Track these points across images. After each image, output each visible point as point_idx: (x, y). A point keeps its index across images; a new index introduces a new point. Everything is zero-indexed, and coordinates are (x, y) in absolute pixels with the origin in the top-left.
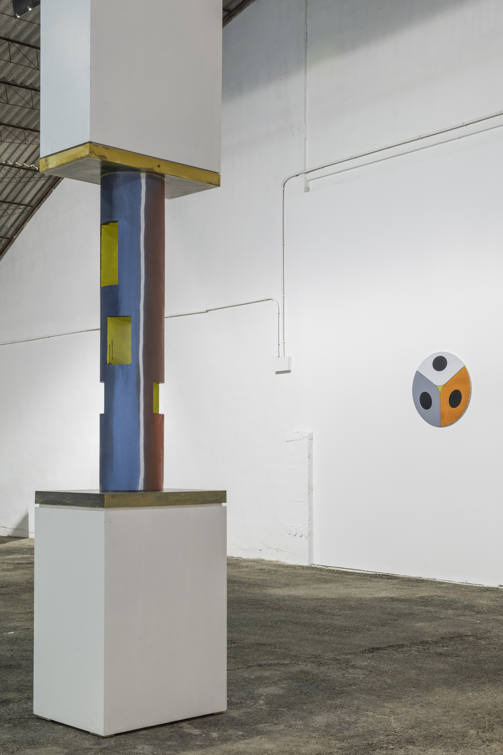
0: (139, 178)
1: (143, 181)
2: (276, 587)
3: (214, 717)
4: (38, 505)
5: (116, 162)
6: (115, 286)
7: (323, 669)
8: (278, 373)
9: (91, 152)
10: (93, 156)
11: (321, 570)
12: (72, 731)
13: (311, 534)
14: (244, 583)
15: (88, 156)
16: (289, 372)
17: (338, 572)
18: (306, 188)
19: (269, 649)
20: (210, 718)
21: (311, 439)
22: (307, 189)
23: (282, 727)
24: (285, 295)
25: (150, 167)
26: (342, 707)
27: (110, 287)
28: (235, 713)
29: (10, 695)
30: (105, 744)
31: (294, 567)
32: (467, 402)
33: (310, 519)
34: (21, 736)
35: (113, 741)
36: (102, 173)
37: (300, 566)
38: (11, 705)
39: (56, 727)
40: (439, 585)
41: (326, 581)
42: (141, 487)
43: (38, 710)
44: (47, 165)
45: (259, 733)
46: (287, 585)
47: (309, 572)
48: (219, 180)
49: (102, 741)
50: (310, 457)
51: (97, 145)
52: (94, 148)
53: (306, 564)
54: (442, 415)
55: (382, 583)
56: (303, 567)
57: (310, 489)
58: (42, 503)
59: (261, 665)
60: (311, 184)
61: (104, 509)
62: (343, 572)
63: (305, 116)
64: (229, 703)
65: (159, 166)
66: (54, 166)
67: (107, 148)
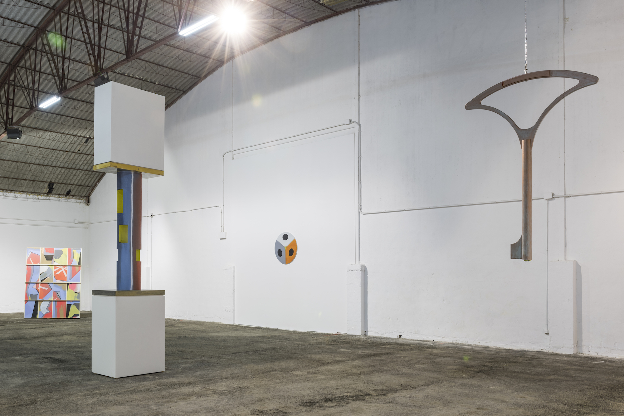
0: (131, 173)
1: (132, 175)
2: (213, 333)
3: (160, 373)
4: (93, 295)
5: (121, 168)
6: (122, 213)
7: (211, 359)
8: (221, 239)
9: (111, 165)
10: (112, 166)
11: (237, 326)
12: (105, 377)
13: (234, 310)
14: (200, 331)
15: (110, 166)
16: (225, 239)
17: (244, 327)
18: (232, 158)
19: (194, 353)
20: (158, 373)
21: (234, 269)
22: (233, 159)
23: (183, 375)
24: (224, 205)
25: (135, 169)
26: (209, 370)
27: (120, 214)
28: (168, 372)
29: (85, 368)
30: (116, 380)
31: (226, 325)
32: (296, 254)
33: (234, 304)
34: (85, 378)
35: (118, 380)
36: (117, 171)
37: (229, 325)
38: (85, 370)
39: (99, 376)
40: (284, 332)
41: (237, 330)
42: (131, 288)
43: (94, 370)
44: (96, 168)
45: (174, 377)
46: (219, 332)
47: (232, 327)
48: (163, 173)
49: (115, 379)
50: (234, 277)
51: (113, 162)
52: (112, 164)
53: (232, 324)
54: (286, 259)
55: (260, 330)
56: (230, 325)
57: (234, 291)
58: (94, 294)
59: (188, 358)
60: (235, 156)
61: (116, 297)
62: (246, 327)
63: (232, 126)
64: (166, 369)
65: (138, 169)
66: (98, 169)
67: (117, 163)
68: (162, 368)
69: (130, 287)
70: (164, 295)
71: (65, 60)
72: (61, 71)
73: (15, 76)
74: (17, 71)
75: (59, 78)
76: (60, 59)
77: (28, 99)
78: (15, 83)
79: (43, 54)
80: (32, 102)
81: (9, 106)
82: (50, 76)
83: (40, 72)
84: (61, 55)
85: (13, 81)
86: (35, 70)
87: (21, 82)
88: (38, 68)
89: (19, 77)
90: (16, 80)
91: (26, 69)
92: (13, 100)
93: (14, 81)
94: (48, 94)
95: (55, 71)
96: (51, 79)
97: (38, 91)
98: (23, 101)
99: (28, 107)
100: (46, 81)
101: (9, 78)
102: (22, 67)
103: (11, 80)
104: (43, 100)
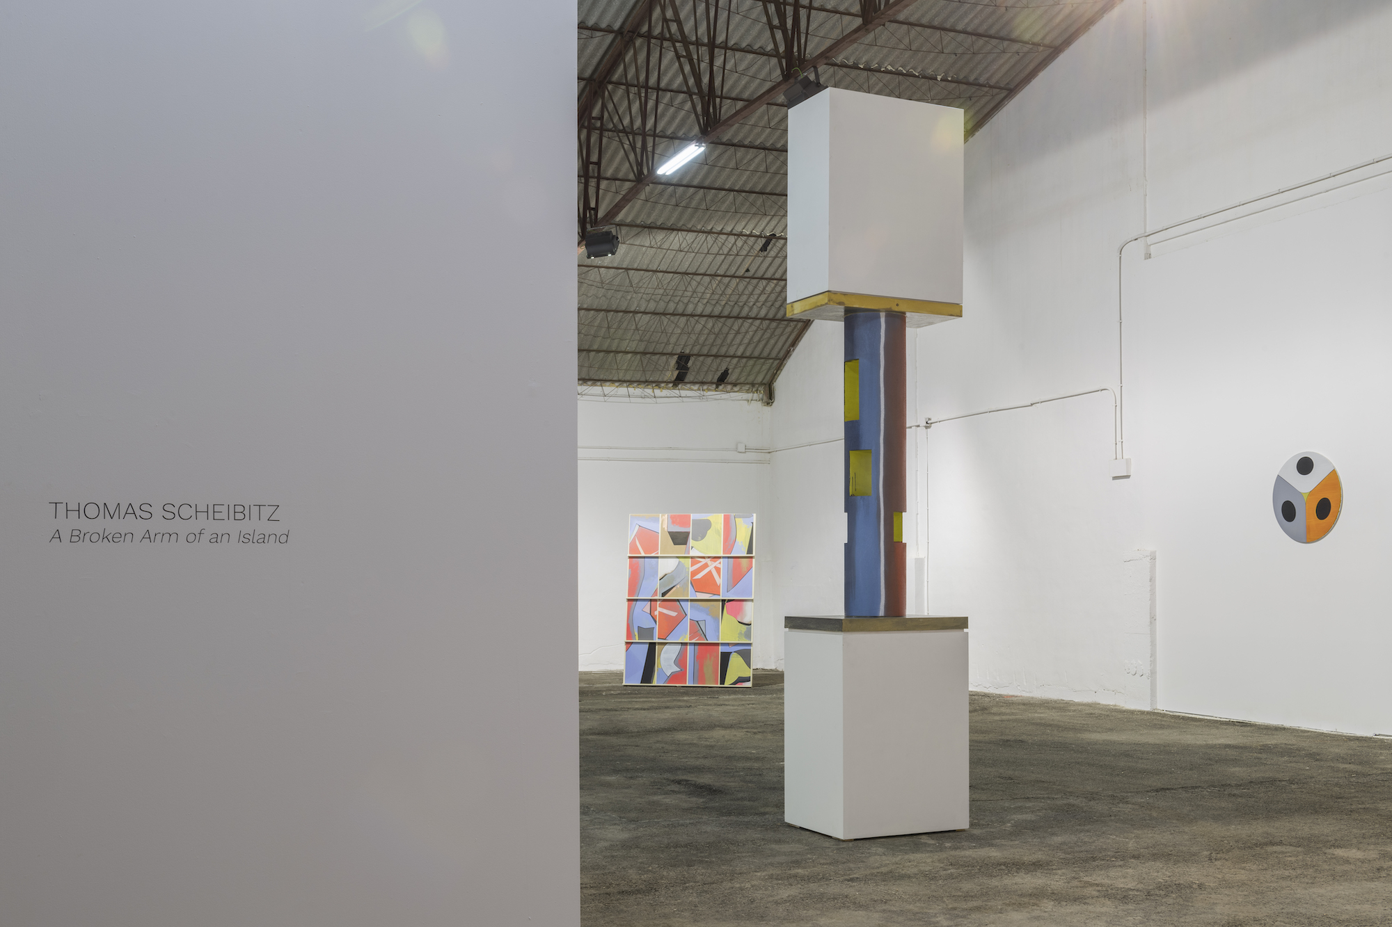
0: (879, 317)
1: (883, 320)
2: (1095, 732)
3: (954, 833)
4: (787, 629)
5: (854, 306)
6: (857, 422)
7: (1092, 803)
8: (1115, 478)
9: (829, 301)
10: (831, 303)
11: (1164, 715)
12: (817, 836)
13: (1153, 673)
14: (1058, 727)
15: (826, 304)
16: (1128, 477)
17: (1183, 718)
18: (1146, 254)
19: (1046, 785)
20: (951, 834)
21: (1153, 558)
22: (1148, 256)
23: (1017, 842)
24: (1123, 384)
25: (888, 307)
26: (1088, 831)
27: (852, 422)
28: (977, 832)
29: (767, 809)
30: (844, 845)
31: (1132, 712)
32: (1338, 513)
33: (1153, 655)
34: (770, 836)
35: (851, 844)
36: (845, 314)
37: (1139, 711)
38: (767, 816)
39: (803, 832)
40: (1300, 734)
41: (1162, 727)
42: (882, 612)
43: (790, 817)
44: (793, 311)
45: (991, 845)
46: (1111, 730)
47: (1149, 717)
48: (961, 311)
49: (841, 843)
50: (1152, 580)
51: (835, 293)
52: (833, 296)
53: (1147, 708)
54: (1308, 529)
55: (1231, 730)
56: (1142, 713)
57: (1153, 619)
58: (790, 628)
59: (1028, 798)
60: (1153, 249)
61: (843, 633)
62: (1189, 718)
63: (1145, 168)
64: (972, 825)
65: (897, 305)
66: (798, 312)
67: (845, 294)
68: (961, 820)
69: (878, 609)
70: (965, 630)
71: (716, 50)
72: (706, 80)
73: (604, 106)
74: (607, 93)
75: (702, 98)
76: (704, 51)
77: (632, 157)
78: (602, 124)
79: (666, 44)
80: (640, 165)
81: (591, 180)
82: (682, 96)
83: (658, 89)
84: (706, 41)
85: (599, 119)
86: (647, 87)
87: (616, 119)
88: (653, 80)
89: (610, 107)
90: (606, 115)
91: (628, 85)
92: (598, 164)
93: (601, 118)
94: (677, 139)
95: (691, 81)
96: (684, 102)
97: (655, 135)
98: (621, 164)
99: (631, 176)
100: (672, 110)
101: (591, 113)
102: (618, 83)
103: (593, 118)
104: (666, 156)
